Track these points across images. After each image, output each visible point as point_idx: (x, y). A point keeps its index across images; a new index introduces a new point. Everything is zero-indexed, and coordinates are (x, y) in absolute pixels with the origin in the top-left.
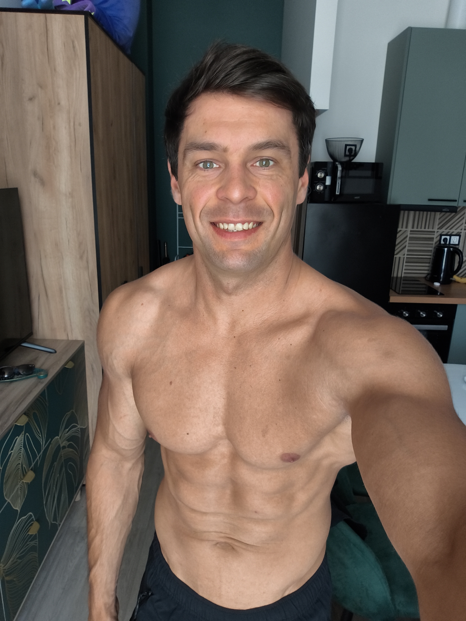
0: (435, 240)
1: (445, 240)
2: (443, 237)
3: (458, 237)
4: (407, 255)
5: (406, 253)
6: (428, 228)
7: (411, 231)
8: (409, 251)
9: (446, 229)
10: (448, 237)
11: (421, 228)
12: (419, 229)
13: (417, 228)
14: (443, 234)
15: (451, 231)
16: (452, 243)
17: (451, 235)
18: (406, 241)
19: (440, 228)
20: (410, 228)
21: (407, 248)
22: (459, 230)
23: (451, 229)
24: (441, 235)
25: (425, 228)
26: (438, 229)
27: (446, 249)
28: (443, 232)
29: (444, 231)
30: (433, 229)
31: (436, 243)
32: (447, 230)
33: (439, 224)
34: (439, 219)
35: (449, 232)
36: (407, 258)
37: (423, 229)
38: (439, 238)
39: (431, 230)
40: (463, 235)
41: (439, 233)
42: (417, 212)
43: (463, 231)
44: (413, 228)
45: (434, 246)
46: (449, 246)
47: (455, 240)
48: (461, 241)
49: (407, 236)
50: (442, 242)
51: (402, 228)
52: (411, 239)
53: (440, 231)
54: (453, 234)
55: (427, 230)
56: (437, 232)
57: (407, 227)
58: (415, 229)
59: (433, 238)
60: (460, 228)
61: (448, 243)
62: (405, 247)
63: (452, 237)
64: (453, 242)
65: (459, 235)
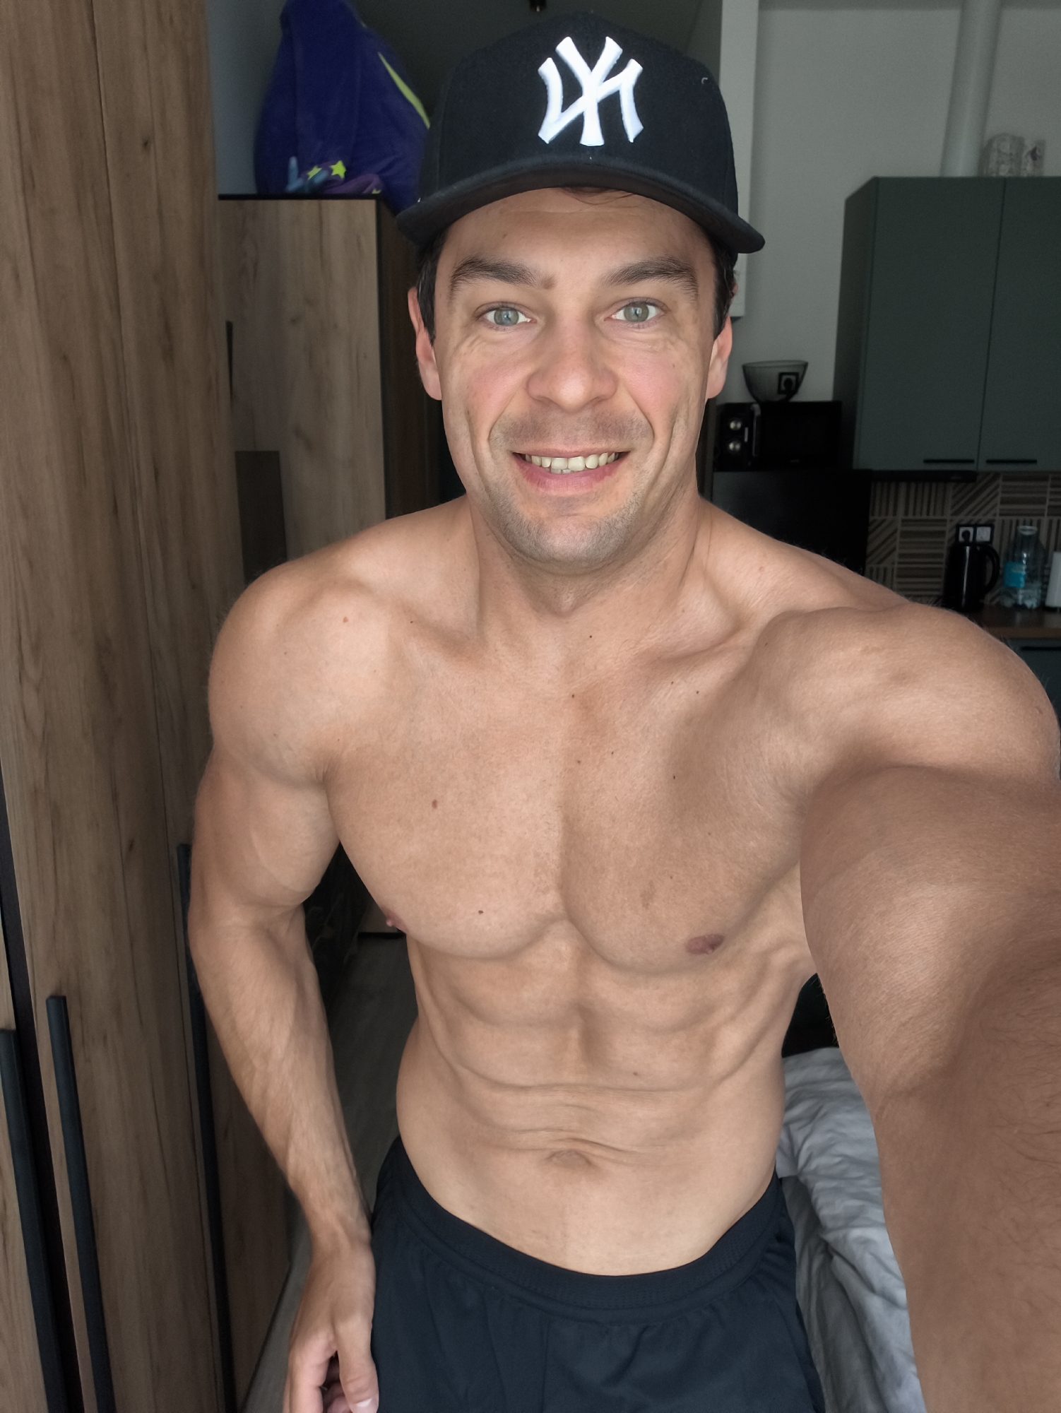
0: (949, 535)
1: (966, 534)
2: (962, 530)
3: (988, 530)
4: (900, 563)
5: (897, 559)
6: (934, 514)
7: (903, 521)
8: (901, 556)
9: (967, 515)
10: (971, 530)
11: (921, 514)
12: (918, 517)
13: (914, 514)
14: (963, 523)
15: (977, 518)
16: (979, 538)
17: (975, 526)
18: (895, 540)
19: (956, 513)
20: (901, 515)
21: (898, 551)
22: (989, 517)
23: (975, 514)
24: (958, 526)
25: (928, 514)
26: (952, 515)
27: (968, 549)
28: (962, 520)
29: (963, 517)
30: (943, 514)
31: (949, 540)
32: (970, 517)
33: (953, 506)
34: (954, 497)
35: (971, 520)
36: (899, 569)
37: (924, 517)
38: (954, 532)
39: (938, 517)
40: (997, 525)
41: (954, 523)
42: (913, 485)
43: (998, 519)
44: (906, 513)
45: (946, 545)
46: (974, 545)
47: (984, 534)
48: (995, 535)
49: (895, 531)
50: (961, 539)
51: (887, 514)
52: (904, 534)
53: (957, 519)
54: (981, 523)
55: (931, 517)
56: (951, 521)
57: (895, 513)
58: (910, 517)
59: (942, 533)
60: (993, 512)
61: (971, 539)
62: (894, 549)
63: (979, 530)
64: (982, 537)
65: (990, 524)
